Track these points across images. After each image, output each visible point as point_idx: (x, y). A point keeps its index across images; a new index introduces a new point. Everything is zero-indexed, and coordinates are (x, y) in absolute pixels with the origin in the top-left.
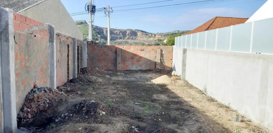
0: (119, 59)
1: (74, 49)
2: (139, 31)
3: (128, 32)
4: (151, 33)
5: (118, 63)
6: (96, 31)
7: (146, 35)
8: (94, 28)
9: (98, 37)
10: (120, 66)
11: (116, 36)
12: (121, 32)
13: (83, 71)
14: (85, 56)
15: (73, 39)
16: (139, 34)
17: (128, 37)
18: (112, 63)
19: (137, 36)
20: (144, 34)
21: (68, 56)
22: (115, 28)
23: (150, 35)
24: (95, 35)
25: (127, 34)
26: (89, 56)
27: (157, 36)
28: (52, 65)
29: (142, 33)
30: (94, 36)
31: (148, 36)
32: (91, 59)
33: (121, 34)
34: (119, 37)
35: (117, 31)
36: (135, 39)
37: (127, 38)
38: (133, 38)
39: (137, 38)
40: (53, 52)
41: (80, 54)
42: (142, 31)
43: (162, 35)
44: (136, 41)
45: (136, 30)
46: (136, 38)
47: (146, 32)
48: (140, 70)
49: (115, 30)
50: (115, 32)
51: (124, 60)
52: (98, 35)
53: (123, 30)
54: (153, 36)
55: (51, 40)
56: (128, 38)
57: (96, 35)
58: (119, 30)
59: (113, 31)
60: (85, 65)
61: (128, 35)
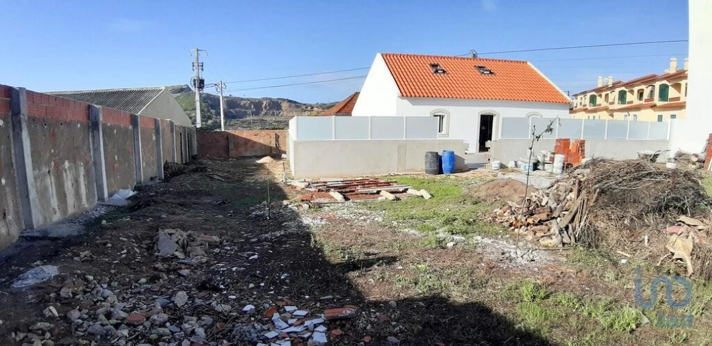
0: (231, 146)
1: (185, 136)
2: (284, 100)
3: (265, 103)
4: (305, 105)
5: (230, 149)
6: (207, 102)
7: (297, 107)
8: (204, 98)
9: (211, 113)
10: (233, 153)
11: (243, 110)
12: (252, 103)
13: (194, 157)
14: (195, 144)
15: (184, 128)
16: (285, 105)
17: (264, 111)
18: (224, 150)
19: (281, 109)
20: (293, 105)
21: (181, 143)
22: (242, 97)
23: (304, 107)
24: (205, 109)
25: (263, 106)
26: (198, 143)
27: (315, 109)
28: (173, 149)
29: (289, 104)
30: (204, 112)
31: (300, 109)
32: (200, 146)
33: (252, 106)
34: (249, 111)
35: (245, 102)
36: (277, 115)
37: (263, 113)
38: (273, 113)
39: (282, 113)
40: (173, 141)
41: (190, 141)
42: (290, 101)
43: (324, 106)
44: (279, 119)
45: (278, 99)
46: (279, 113)
47: (295, 102)
48: (254, 156)
49: (242, 99)
50: (242, 104)
51: (237, 147)
52: (212, 111)
53: (255, 99)
54: (309, 108)
55: (172, 132)
56: (266, 114)
57: (209, 111)
58: (248, 100)
59: (238, 102)
60: (195, 153)
61: (266, 107)
